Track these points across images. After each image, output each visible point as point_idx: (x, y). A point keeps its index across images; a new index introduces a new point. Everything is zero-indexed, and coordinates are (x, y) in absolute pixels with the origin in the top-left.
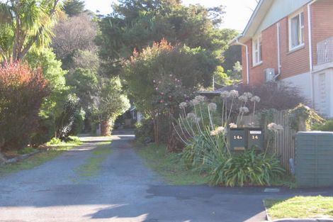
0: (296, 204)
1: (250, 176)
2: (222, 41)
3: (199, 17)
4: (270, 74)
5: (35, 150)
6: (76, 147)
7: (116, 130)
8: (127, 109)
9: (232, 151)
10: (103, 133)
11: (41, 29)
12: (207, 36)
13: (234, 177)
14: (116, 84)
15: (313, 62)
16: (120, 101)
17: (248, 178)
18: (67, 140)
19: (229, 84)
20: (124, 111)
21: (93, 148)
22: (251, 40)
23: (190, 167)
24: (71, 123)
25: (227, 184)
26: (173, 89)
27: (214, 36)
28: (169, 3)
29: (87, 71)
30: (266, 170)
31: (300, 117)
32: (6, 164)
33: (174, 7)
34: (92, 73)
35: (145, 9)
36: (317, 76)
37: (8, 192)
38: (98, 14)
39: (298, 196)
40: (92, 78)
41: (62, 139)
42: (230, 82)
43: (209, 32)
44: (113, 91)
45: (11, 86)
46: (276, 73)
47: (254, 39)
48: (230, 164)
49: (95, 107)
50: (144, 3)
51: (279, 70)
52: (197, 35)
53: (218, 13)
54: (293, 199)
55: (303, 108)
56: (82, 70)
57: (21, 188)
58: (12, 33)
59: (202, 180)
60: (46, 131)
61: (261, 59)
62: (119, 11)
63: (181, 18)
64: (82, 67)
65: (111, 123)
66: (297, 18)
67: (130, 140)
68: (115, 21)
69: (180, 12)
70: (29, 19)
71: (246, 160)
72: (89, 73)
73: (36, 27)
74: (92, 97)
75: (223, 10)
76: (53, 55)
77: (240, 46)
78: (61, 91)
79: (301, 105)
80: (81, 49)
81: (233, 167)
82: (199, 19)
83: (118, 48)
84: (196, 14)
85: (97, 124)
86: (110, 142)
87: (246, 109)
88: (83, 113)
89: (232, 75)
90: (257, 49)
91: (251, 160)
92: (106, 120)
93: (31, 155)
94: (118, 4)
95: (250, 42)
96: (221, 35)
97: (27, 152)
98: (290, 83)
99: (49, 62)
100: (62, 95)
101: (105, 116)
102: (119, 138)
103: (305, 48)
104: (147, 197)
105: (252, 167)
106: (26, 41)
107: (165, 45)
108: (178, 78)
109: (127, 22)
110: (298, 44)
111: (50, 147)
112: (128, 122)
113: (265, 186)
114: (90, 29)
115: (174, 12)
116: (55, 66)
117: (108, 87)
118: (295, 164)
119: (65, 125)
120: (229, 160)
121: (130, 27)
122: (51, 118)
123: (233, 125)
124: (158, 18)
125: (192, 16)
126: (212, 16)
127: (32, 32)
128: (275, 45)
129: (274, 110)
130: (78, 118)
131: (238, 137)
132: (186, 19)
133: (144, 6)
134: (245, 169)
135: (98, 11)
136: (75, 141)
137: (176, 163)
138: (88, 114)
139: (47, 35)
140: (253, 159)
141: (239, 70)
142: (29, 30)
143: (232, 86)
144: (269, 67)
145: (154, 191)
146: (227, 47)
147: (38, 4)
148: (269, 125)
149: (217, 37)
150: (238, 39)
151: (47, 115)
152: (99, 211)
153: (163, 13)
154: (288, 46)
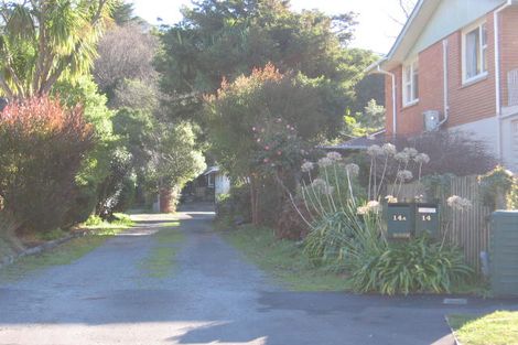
0: (499, 323)
1: (419, 279)
2: (352, 68)
3: (318, 30)
4: (431, 120)
5: (67, 234)
6: (125, 230)
7: (183, 204)
8: (201, 172)
9: (390, 239)
10: (164, 209)
11: (78, 46)
12: (330, 59)
13: (394, 281)
14: (184, 133)
15: (501, 101)
16: (190, 159)
17: (416, 282)
18: (111, 219)
19: (360, 135)
20: (197, 175)
21: (154, 232)
22: (401, 66)
23: (318, 264)
24: (118, 193)
25: (383, 291)
26: (283, 142)
27: (341, 60)
28: (270, 7)
29: (137, 112)
30: (444, 270)
31: (498, 188)
32: (27, 255)
33: (279, 13)
34: (144, 115)
35: (233, 16)
36: (507, 124)
37: (40, 300)
38: (160, 23)
39: (500, 310)
40: (145, 123)
41: (103, 217)
42: (361, 132)
43: (332, 54)
44: (180, 143)
45: (34, 134)
46: (441, 118)
47: (406, 64)
48: (389, 260)
49: (151, 168)
50: (232, 7)
51: (446, 113)
52: (314, 58)
53: (346, 24)
54: (493, 315)
55: (502, 174)
56: (129, 110)
57: (59, 294)
58: (31, 51)
59: (341, 284)
60: (83, 204)
61: (416, 97)
62: (191, 18)
63: (289, 31)
64: (129, 105)
65: (176, 192)
66: (476, 32)
67: (208, 220)
68: (187, 34)
69: (289, 22)
70: (61, 29)
71: (412, 253)
72: (141, 115)
73: (71, 42)
74: (150, 152)
75: (354, 20)
76: (94, 86)
77: (383, 76)
78: (106, 142)
79: (498, 169)
80: (128, 78)
81: (392, 264)
82: (317, 33)
83: (189, 77)
84: (314, 25)
85: (155, 195)
86: (177, 224)
87: (408, 174)
88: (134, 177)
89: (364, 121)
90: (409, 80)
91: (420, 253)
92: (169, 188)
93: (61, 242)
94: (191, 7)
95: (398, 69)
96: (350, 57)
97: (55, 238)
98: (472, 134)
99: (88, 97)
100: (107, 149)
101: (167, 183)
102: (190, 217)
103: (488, 80)
104: (261, 310)
105: (422, 264)
106: (55, 63)
107: (270, 72)
108: (292, 124)
109: (205, 37)
110: (477, 72)
111: (88, 230)
112: (201, 191)
113: (444, 295)
114: (142, 46)
115: (279, 21)
116: (97, 104)
117: (171, 138)
118: (489, 261)
119: (108, 196)
120: (386, 253)
121: (210, 43)
122: (91, 184)
123: (391, 199)
124: (254, 30)
125: (306, 27)
126: (337, 29)
127: (64, 49)
128: (440, 74)
129: (451, 176)
130: (128, 184)
131: (400, 218)
132: (297, 31)
133: (231, 11)
134: (411, 267)
135: (159, 19)
136: (123, 220)
137: (293, 256)
138: (141, 179)
139: (87, 54)
140: (424, 253)
141: (374, 113)
142: (59, 47)
143: (365, 137)
144: (430, 108)
145: (269, 301)
146: (361, 76)
147: (73, 6)
148: (450, 199)
149: (345, 61)
150: (381, 64)
151: (86, 180)
152: (189, 333)
153: (261, 23)
154: (460, 77)
